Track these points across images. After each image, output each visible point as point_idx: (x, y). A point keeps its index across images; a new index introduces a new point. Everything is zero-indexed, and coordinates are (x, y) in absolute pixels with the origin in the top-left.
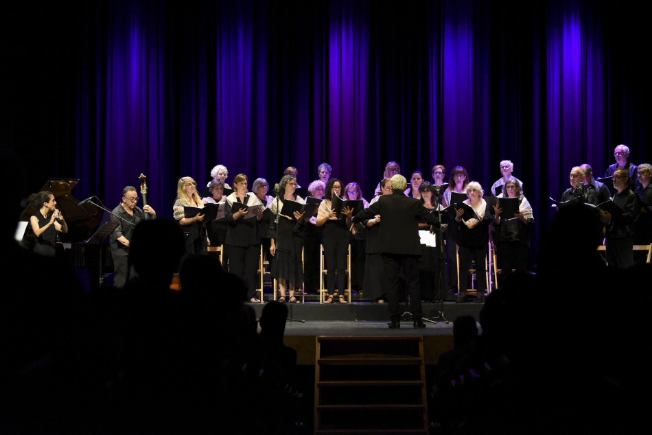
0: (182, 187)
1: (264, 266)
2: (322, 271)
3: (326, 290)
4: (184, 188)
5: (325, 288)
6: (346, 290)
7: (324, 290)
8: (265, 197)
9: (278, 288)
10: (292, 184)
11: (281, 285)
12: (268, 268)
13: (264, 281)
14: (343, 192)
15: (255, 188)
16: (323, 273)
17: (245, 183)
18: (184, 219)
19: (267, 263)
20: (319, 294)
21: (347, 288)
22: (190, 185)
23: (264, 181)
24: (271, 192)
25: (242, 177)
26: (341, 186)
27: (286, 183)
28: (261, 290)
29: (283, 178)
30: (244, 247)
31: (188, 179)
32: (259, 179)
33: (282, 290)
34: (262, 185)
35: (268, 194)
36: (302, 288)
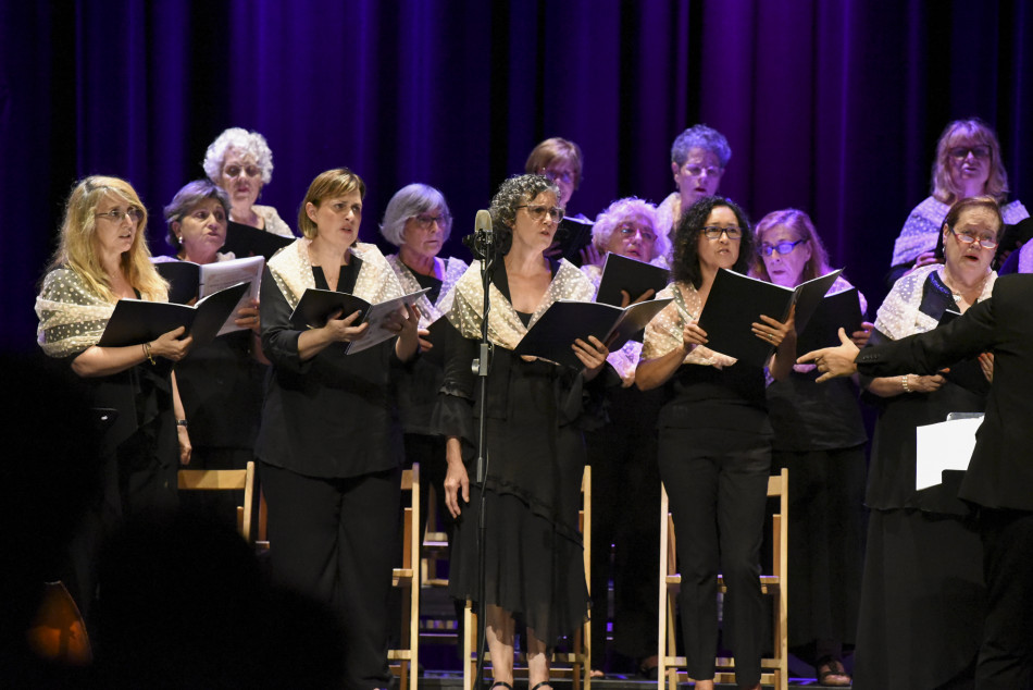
0: (82, 217)
1: (425, 552)
2: (666, 577)
3: (682, 662)
4: (90, 222)
5: (679, 653)
6: (767, 663)
7: (673, 660)
8: (434, 265)
9: (482, 646)
10: (540, 210)
11: (492, 635)
12: (439, 562)
13: (422, 618)
14: (750, 250)
15: (393, 226)
16: (670, 588)
17: (355, 207)
18: (96, 353)
19: (438, 540)
20: (652, 674)
21: (771, 654)
22: (116, 213)
23: (435, 197)
24: (460, 246)
25: (344, 179)
26: (741, 224)
27: (517, 205)
28: (412, 654)
29: (504, 188)
30: (333, 482)
31: (112, 187)
32: (415, 190)
33: (501, 657)
34: (424, 215)
35: (445, 253)
36: (583, 650)
